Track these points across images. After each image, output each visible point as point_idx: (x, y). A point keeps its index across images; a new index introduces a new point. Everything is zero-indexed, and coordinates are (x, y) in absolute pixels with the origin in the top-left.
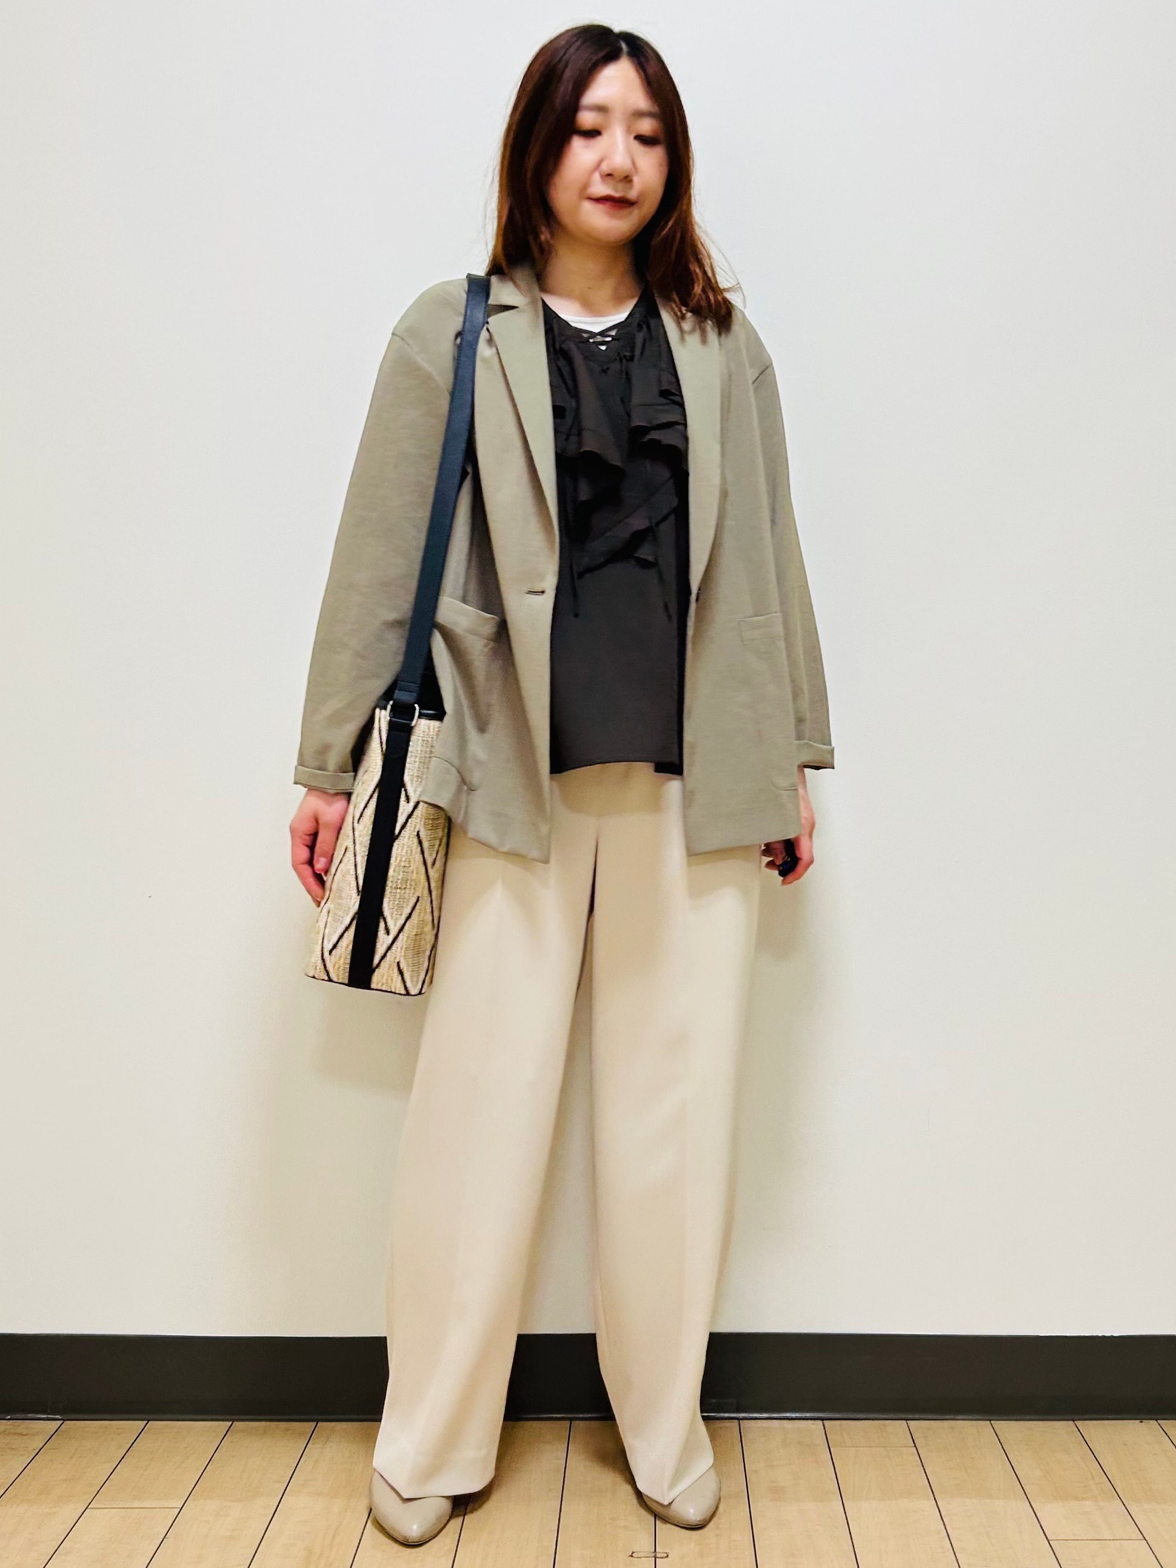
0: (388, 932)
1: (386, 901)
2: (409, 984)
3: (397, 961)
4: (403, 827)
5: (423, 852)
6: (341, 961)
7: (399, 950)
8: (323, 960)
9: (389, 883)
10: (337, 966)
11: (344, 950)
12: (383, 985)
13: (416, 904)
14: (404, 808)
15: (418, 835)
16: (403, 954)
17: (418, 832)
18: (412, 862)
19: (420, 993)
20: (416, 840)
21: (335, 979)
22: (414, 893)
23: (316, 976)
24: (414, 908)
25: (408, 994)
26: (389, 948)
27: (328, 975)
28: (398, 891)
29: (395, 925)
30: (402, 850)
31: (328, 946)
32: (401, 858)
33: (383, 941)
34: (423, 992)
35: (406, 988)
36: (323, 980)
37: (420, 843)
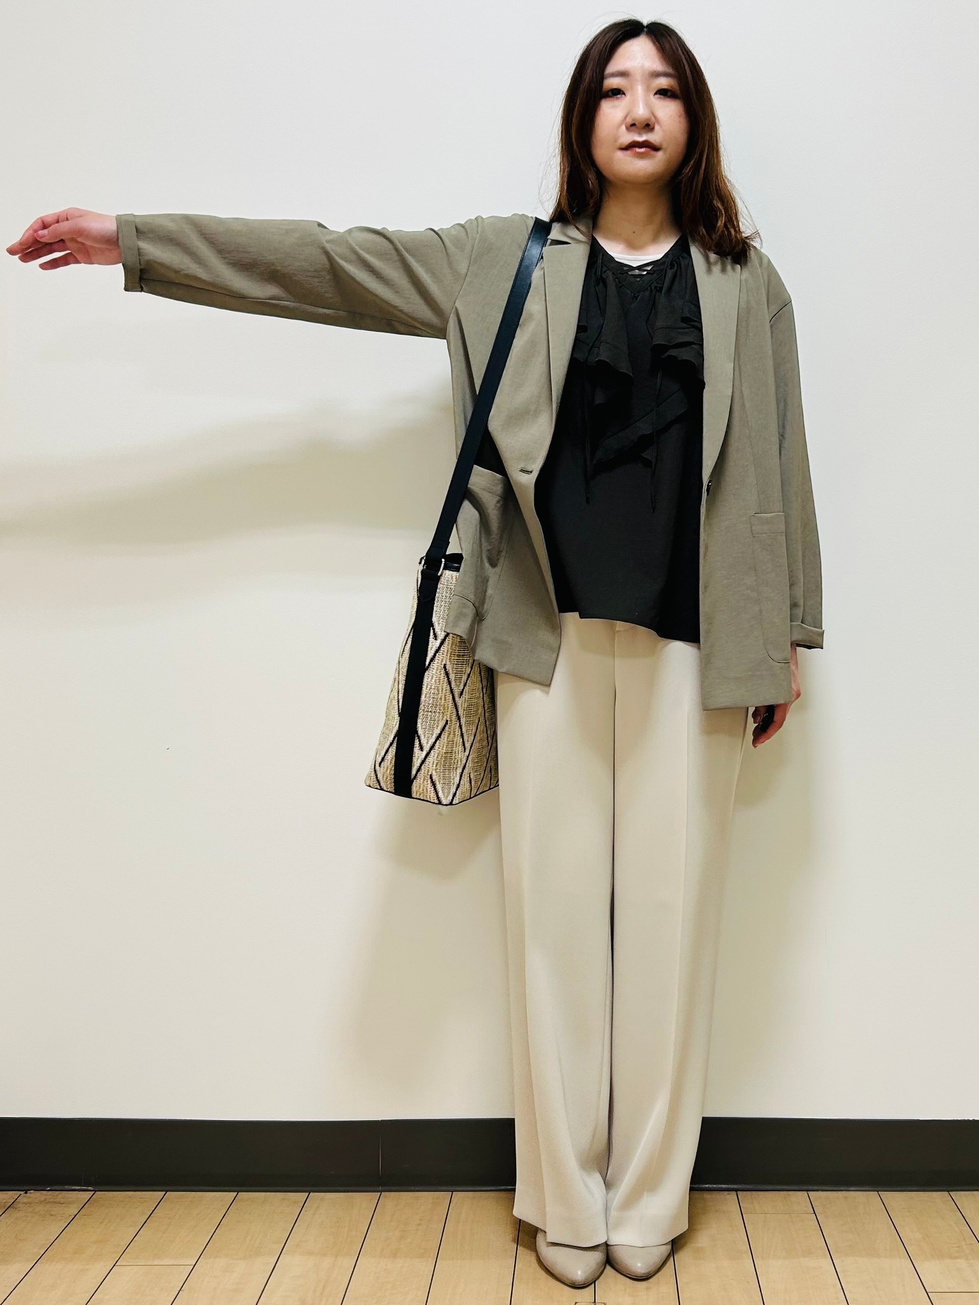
0: (421, 749)
1: (419, 721)
2: (440, 795)
3: (429, 774)
4: (432, 660)
5: (450, 683)
6: (387, 771)
7: (431, 764)
8: (375, 771)
9: (421, 706)
10: (385, 777)
11: (389, 762)
12: (420, 794)
13: (445, 726)
14: (433, 644)
15: (445, 667)
16: (434, 768)
17: (445, 665)
18: (440, 691)
19: (451, 804)
20: (443, 671)
21: (385, 789)
22: (443, 717)
23: (371, 785)
24: (443, 729)
25: (440, 803)
26: (423, 762)
27: (380, 784)
28: (430, 714)
29: (427, 743)
30: (432, 679)
31: (379, 760)
32: (431, 686)
33: (418, 756)
34: (454, 803)
35: (438, 798)
36: (377, 788)
37: (447, 674)
